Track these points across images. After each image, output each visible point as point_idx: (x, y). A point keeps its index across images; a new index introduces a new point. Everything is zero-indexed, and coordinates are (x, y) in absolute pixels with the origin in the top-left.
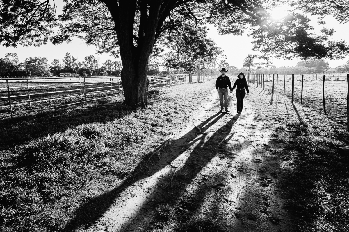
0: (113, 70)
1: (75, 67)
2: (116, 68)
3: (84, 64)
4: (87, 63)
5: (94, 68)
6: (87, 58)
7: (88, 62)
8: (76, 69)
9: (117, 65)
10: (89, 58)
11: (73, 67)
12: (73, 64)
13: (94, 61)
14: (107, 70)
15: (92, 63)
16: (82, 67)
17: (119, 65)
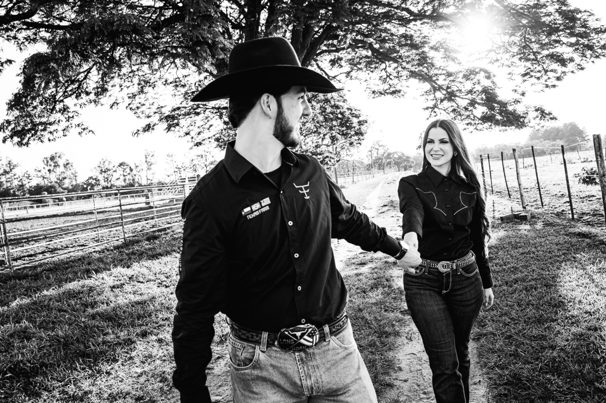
0: (120, 183)
1: (16, 183)
2: (127, 178)
3: (40, 174)
4: (49, 171)
5: (67, 184)
6: (48, 159)
7: (52, 168)
8: (18, 190)
9: (128, 170)
10: (52, 158)
11: (9, 184)
12: (8, 176)
13: (67, 164)
14: (103, 183)
15: (62, 169)
16: (34, 183)
17: (131, 170)
